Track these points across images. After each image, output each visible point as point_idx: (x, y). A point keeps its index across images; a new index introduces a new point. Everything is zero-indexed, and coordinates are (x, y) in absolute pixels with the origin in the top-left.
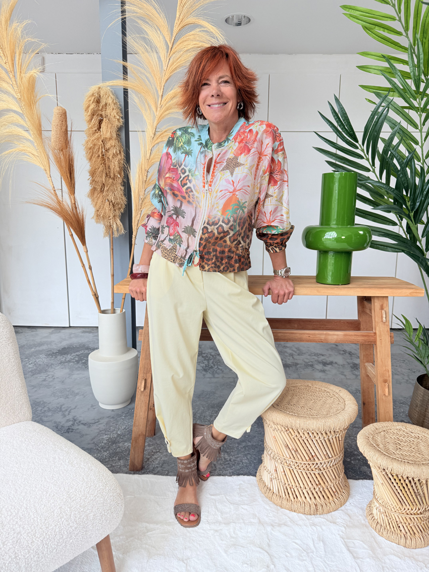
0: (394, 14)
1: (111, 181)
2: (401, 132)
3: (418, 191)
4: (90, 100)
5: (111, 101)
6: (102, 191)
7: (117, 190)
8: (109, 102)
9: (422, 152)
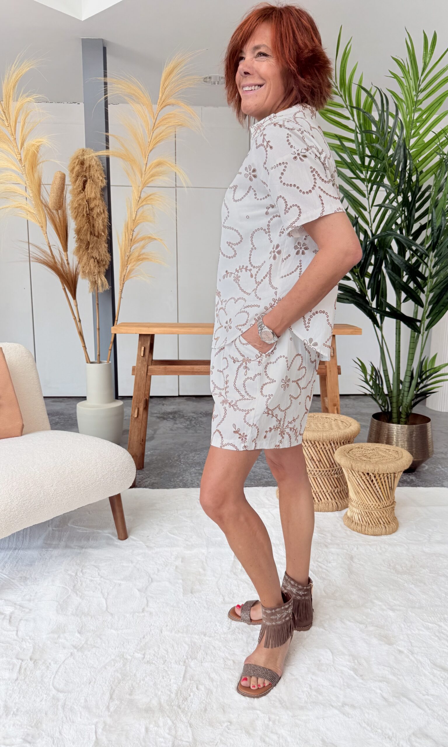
0: (343, 103)
1: (95, 238)
4: (75, 163)
5: (94, 163)
6: (87, 249)
7: (101, 247)
8: (93, 164)
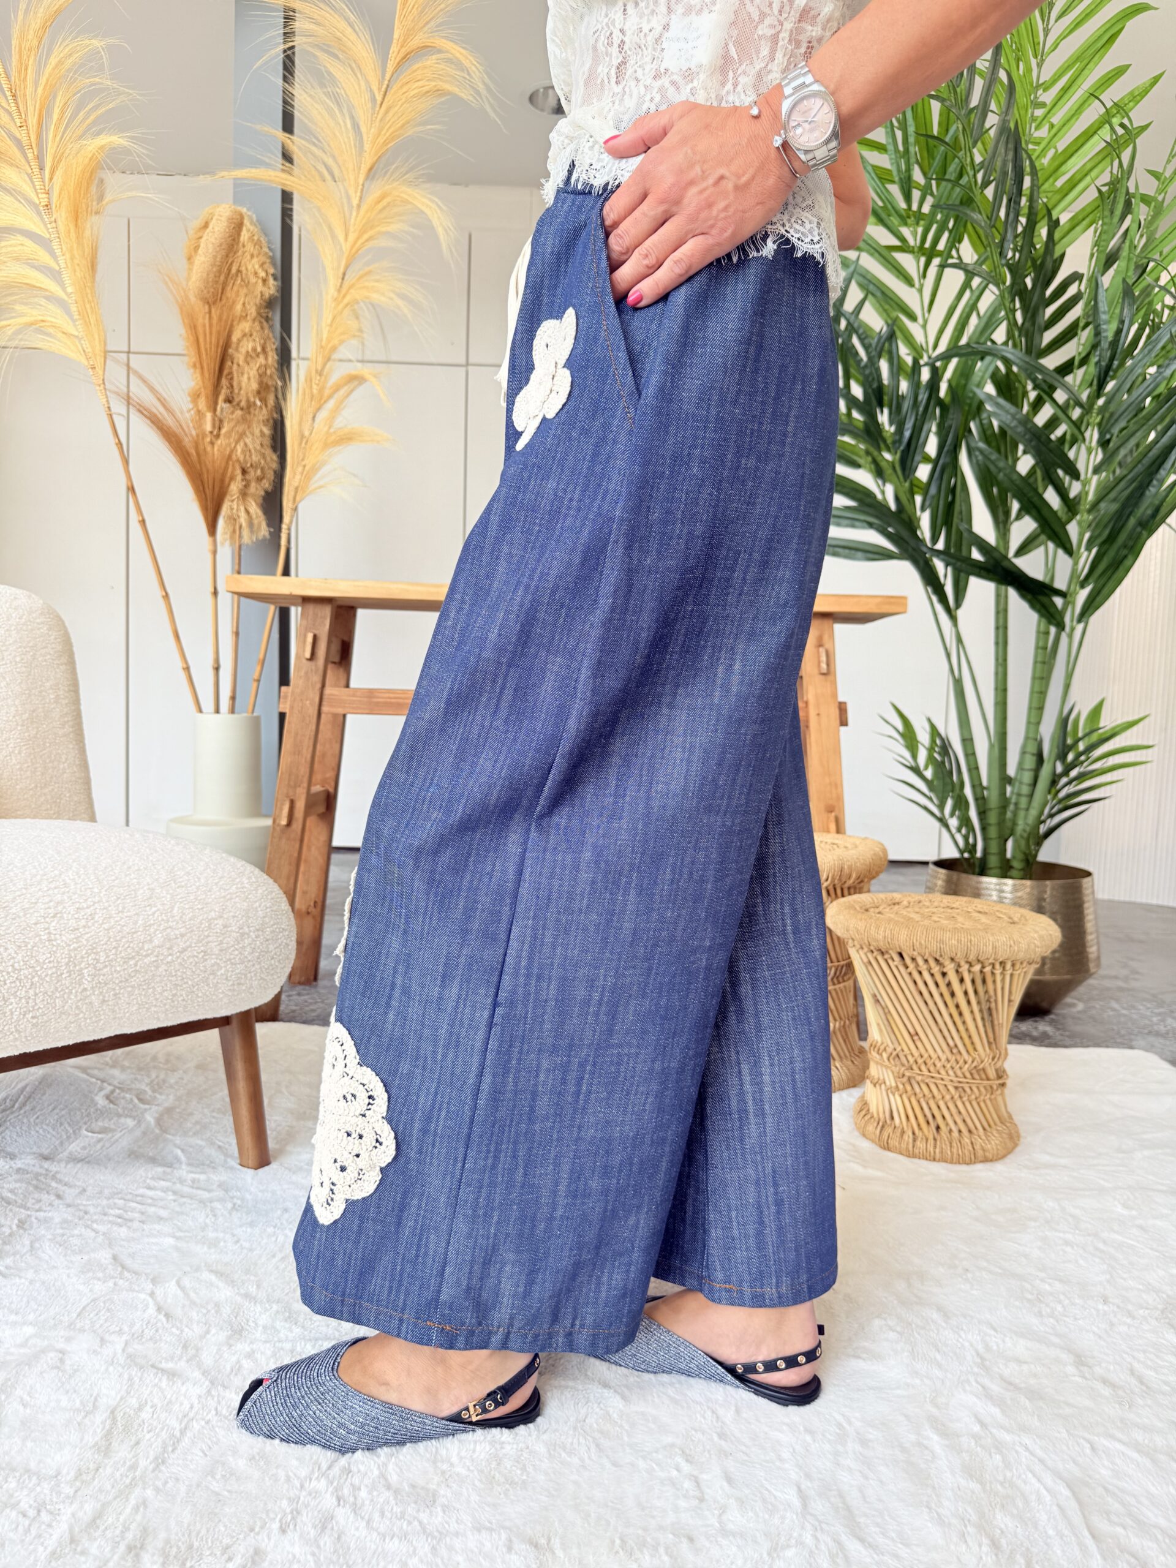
1: (239, 413)
2: (879, 294)
3: (906, 405)
9: (926, 337)
